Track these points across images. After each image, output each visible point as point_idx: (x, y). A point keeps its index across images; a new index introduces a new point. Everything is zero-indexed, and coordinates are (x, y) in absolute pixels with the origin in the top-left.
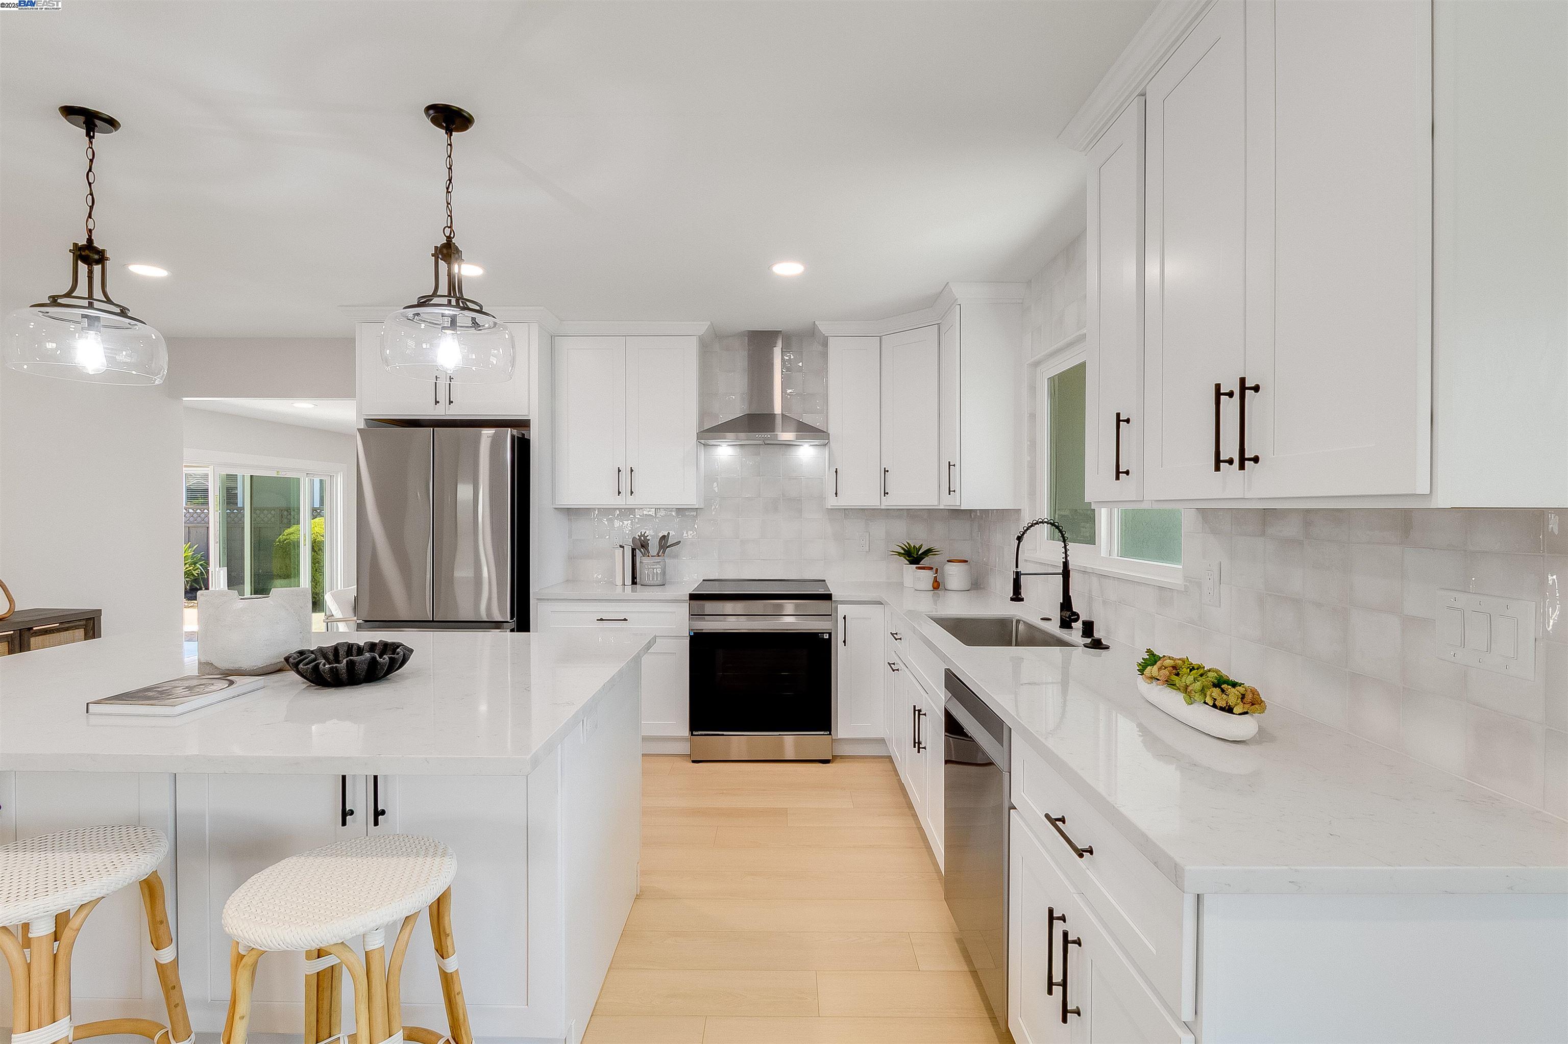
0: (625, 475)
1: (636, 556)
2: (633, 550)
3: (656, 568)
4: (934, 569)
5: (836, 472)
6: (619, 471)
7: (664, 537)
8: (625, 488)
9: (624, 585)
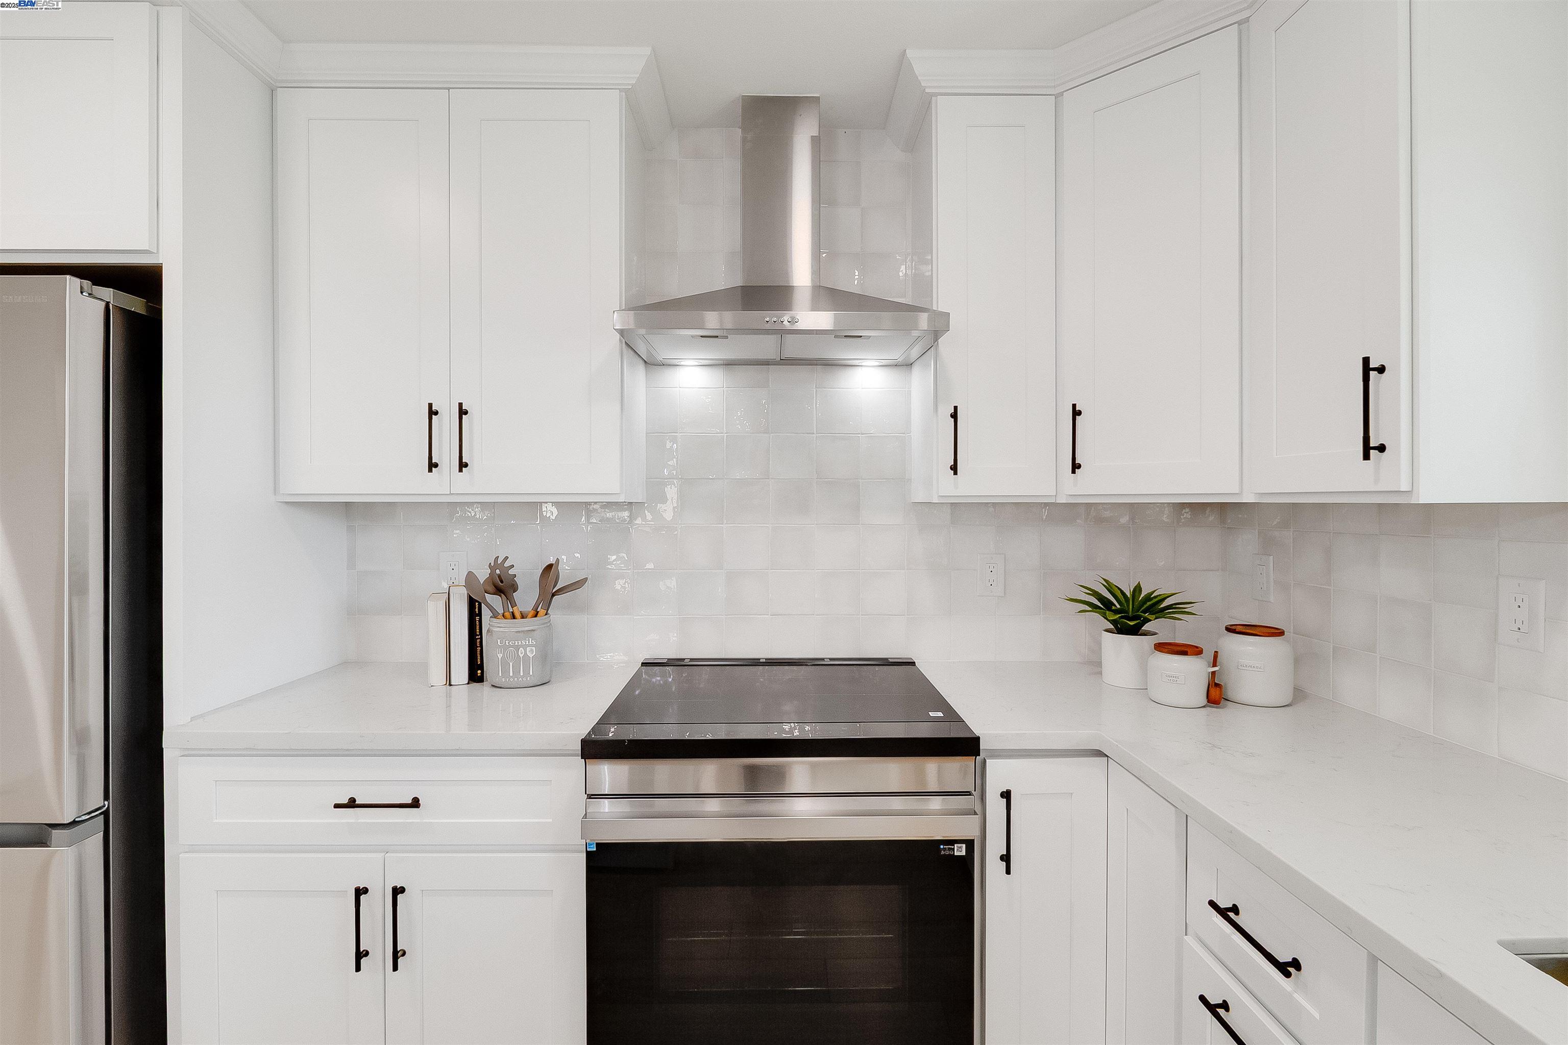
0: (446, 423)
1: (480, 614)
2: (472, 602)
3: (525, 647)
4: (1208, 654)
5: (954, 416)
6: (432, 413)
7: (550, 567)
8: (446, 454)
9: (450, 685)
